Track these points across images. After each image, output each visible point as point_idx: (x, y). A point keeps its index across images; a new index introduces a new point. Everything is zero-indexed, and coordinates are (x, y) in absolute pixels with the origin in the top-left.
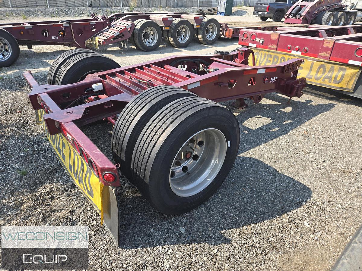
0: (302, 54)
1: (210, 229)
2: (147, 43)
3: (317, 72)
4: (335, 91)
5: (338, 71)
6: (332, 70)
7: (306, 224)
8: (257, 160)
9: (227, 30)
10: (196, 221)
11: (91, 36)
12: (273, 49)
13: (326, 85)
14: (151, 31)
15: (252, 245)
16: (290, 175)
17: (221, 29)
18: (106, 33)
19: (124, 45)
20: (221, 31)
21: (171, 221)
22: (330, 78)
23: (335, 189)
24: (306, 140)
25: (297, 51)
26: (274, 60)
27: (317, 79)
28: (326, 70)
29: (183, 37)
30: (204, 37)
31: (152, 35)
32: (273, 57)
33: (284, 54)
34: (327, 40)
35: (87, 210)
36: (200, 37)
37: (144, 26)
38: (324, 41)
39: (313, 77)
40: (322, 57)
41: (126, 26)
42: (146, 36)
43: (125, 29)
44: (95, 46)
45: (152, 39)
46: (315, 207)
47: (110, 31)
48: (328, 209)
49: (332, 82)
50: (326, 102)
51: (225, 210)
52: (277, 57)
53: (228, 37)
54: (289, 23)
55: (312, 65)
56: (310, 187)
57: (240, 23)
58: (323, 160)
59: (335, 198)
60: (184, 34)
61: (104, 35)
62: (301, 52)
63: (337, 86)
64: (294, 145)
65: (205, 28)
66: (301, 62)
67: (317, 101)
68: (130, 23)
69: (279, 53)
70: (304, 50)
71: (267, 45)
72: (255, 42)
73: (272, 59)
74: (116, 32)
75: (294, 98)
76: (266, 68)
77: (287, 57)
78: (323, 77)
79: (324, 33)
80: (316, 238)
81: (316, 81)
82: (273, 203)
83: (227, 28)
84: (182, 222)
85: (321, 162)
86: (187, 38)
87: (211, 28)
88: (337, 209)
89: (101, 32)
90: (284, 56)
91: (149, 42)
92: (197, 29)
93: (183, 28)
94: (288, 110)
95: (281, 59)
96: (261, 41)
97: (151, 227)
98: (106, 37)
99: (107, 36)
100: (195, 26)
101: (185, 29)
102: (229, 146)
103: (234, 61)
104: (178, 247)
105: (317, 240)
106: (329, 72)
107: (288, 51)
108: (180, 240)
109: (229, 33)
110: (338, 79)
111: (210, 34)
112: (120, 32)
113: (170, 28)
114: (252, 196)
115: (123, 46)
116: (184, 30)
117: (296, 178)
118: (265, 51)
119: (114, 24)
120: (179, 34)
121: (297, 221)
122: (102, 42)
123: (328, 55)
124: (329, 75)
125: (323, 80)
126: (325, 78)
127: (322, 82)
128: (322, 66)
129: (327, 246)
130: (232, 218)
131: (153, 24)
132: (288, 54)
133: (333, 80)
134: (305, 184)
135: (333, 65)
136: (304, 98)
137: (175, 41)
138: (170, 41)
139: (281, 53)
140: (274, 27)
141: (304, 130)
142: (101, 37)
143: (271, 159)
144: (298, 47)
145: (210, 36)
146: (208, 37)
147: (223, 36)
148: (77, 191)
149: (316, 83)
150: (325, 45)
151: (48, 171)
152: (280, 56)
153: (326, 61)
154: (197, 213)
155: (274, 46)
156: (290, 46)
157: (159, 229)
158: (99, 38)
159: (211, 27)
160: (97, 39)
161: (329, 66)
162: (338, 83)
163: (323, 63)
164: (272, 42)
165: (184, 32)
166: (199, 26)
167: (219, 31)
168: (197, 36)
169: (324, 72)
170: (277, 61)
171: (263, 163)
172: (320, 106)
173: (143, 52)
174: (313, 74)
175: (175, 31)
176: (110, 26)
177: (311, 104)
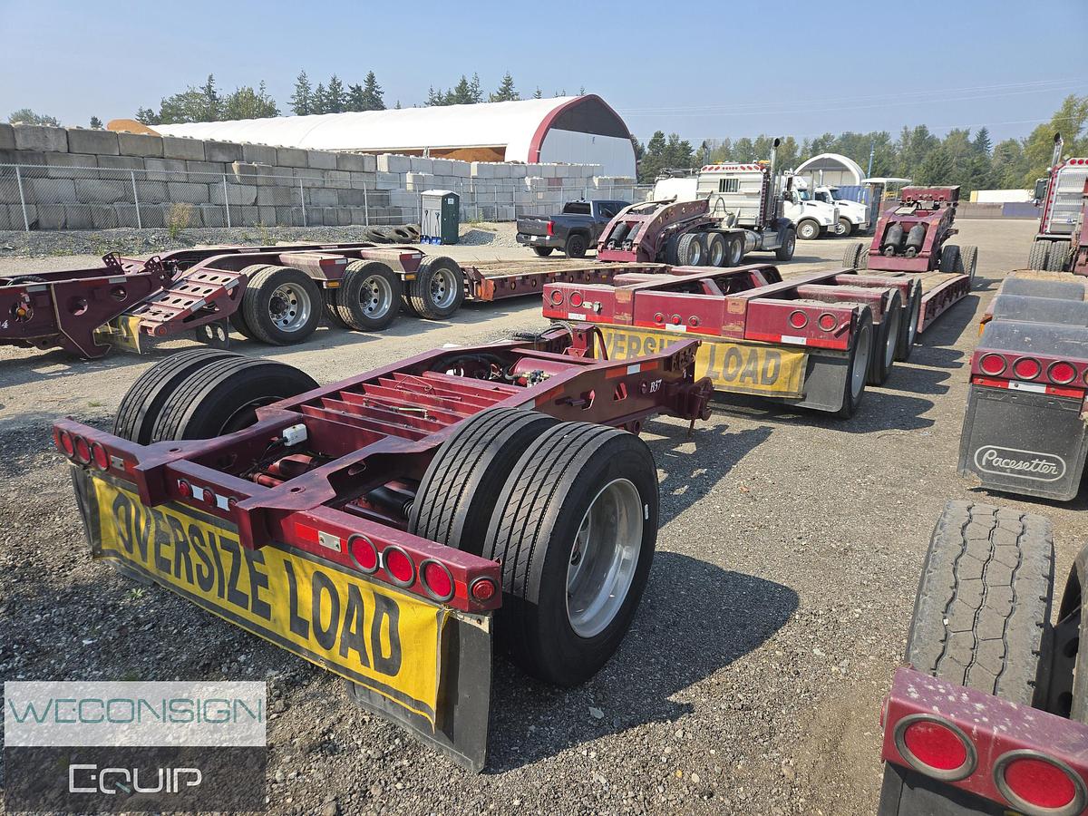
0: (688, 329)
1: (649, 700)
2: (281, 323)
3: (726, 366)
4: (767, 400)
5: (766, 359)
6: (753, 358)
7: (817, 651)
8: (676, 555)
9: (479, 283)
10: (615, 692)
11: (112, 315)
12: (625, 323)
13: (748, 390)
14: (289, 292)
15: (740, 706)
16: (751, 573)
17: (466, 282)
18: (160, 302)
19: (215, 334)
20: (466, 286)
21: (563, 701)
22: (753, 374)
23: (840, 583)
24: (752, 503)
25: (677, 324)
26: (630, 345)
27: (729, 379)
28: (743, 358)
29: (373, 305)
30: (427, 302)
31: (294, 302)
32: (627, 339)
33: (650, 332)
34: (731, 300)
35: (364, 722)
36: (417, 302)
37: (273, 282)
38: (726, 301)
39: (721, 375)
40: (729, 332)
41: (224, 284)
42: (278, 306)
43: (223, 290)
44: (127, 340)
45: (292, 313)
46: (820, 621)
47: (173, 298)
48: (843, 620)
49: (760, 382)
50: (755, 425)
51: (662, 659)
52: (638, 341)
53: (484, 298)
54: (610, 262)
55: (713, 350)
56: (795, 587)
57: (503, 265)
58: (798, 536)
59: (846, 599)
60: (375, 296)
61: (153, 309)
62: (685, 326)
63: (770, 389)
64: (733, 516)
65: (427, 281)
66: (696, 345)
67: (738, 425)
68: (233, 277)
69: (639, 330)
70: (691, 321)
71: (611, 315)
72: (581, 310)
73: (625, 345)
74: (196, 301)
75: (699, 424)
76: (641, 363)
77: (657, 338)
78: (740, 373)
79: (712, 284)
80: (843, 671)
81: (728, 384)
82: (745, 628)
83: (479, 278)
84: (587, 701)
85: (795, 539)
86: (386, 306)
87: (441, 280)
88: (857, 616)
89: (144, 303)
90: (651, 335)
91: (286, 322)
92: (408, 282)
93: (372, 282)
94: (689, 448)
95: (646, 342)
96: (596, 308)
97: (526, 723)
98: (167, 316)
99: (165, 311)
100: (403, 276)
101: (378, 284)
102: (647, 518)
103: (567, 353)
104: (606, 745)
105: (846, 675)
106: (749, 362)
107: (659, 324)
108: (600, 730)
109: (486, 288)
110: (770, 375)
111: (441, 293)
112: (206, 299)
113: (343, 283)
114: (701, 625)
115: (211, 336)
116: (375, 286)
117: (764, 576)
118: (608, 327)
119: (183, 280)
120: (365, 296)
121: (799, 651)
122: (156, 329)
123: (739, 329)
124: (751, 368)
125: (741, 381)
126: (743, 375)
127: (740, 385)
128: (732, 352)
129: (867, 679)
130: (682, 670)
131: (295, 275)
132: (658, 332)
133: (760, 379)
134: (785, 584)
135: (754, 348)
136: (715, 420)
137: (357, 314)
138: (343, 316)
139: (644, 331)
140: (583, 271)
141: (739, 485)
142: (147, 315)
143: (703, 549)
144: (677, 316)
145: (439, 298)
146: (437, 300)
147: (471, 297)
148: (304, 694)
149: (729, 388)
150: (731, 309)
151: (198, 664)
152: (643, 337)
153: (739, 340)
154: (608, 676)
155: (627, 317)
156: (659, 314)
157: (548, 723)
158: (142, 320)
159: (440, 277)
160: (134, 322)
161: (746, 351)
162: (772, 384)
163: (735, 345)
164: (621, 308)
165: (376, 291)
166: (413, 277)
167: (461, 286)
168: (409, 300)
169: (739, 363)
170: (639, 348)
171: (692, 560)
172: (745, 434)
173: (274, 349)
174: (718, 368)
175: (354, 291)
176: (169, 285)
177: (727, 431)
